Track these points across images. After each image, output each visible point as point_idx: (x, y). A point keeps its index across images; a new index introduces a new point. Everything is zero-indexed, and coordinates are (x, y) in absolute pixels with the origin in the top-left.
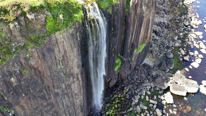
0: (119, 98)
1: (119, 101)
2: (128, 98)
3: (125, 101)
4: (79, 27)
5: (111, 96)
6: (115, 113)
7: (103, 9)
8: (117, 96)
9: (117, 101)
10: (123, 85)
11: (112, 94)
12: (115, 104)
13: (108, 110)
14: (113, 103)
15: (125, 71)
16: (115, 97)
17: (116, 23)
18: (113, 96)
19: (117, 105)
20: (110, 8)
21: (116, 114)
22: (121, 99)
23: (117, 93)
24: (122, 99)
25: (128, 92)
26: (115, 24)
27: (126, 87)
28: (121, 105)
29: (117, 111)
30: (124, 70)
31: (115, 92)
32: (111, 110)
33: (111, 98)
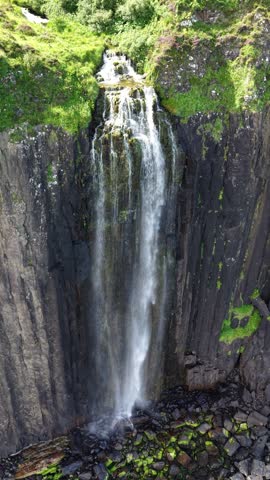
0: (199, 435)
1: (194, 445)
2: (230, 451)
3: (211, 458)
4: (61, 148)
5: (177, 414)
6: (154, 472)
7: (179, 118)
8: (195, 425)
9: (184, 442)
10: (235, 404)
11: (183, 410)
12: (174, 446)
13: (138, 451)
14: (169, 439)
15: (265, 359)
16: (187, 426)
17: (234, 178)
18: (182, 419)
19: (177, 453)
20: (219, 122)
21: (155, 476)
22: (204, 444)
23: (201, 418)
24: (207, 443)
25: (240, 434)
26: (230, 182)
27: (244, 415)
28: (191, 462)
29: (166, 470)
30: (260, 354)
31: (198, 410)
32: (149, 455)
33: (173, 420)
